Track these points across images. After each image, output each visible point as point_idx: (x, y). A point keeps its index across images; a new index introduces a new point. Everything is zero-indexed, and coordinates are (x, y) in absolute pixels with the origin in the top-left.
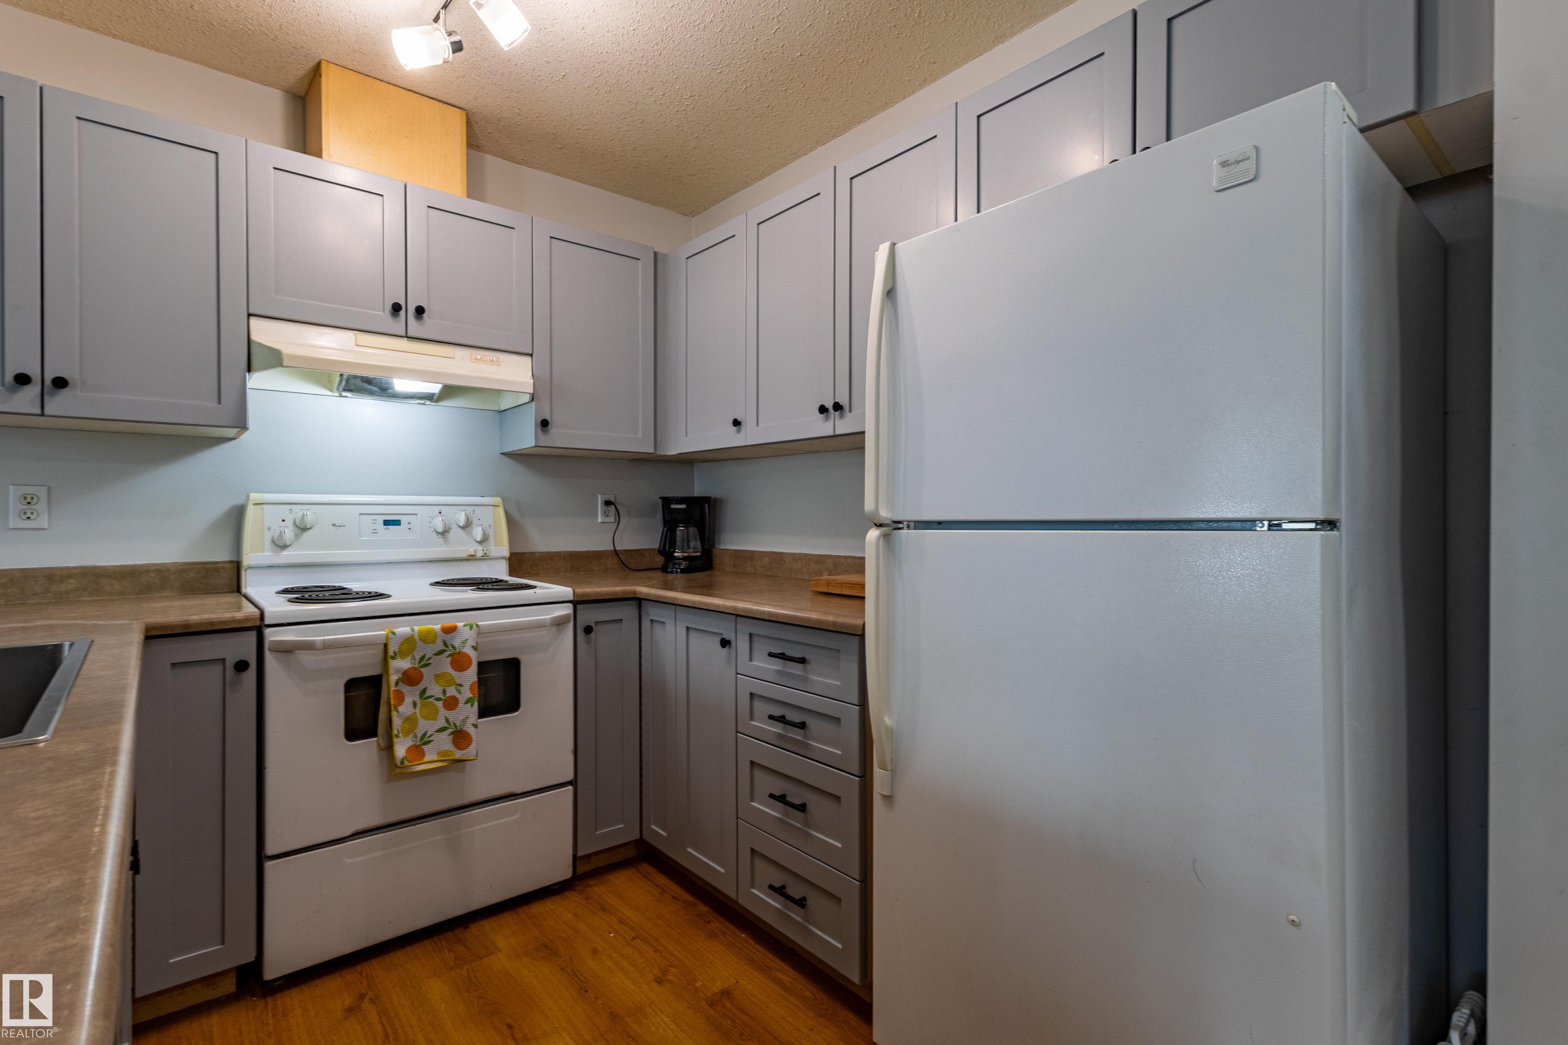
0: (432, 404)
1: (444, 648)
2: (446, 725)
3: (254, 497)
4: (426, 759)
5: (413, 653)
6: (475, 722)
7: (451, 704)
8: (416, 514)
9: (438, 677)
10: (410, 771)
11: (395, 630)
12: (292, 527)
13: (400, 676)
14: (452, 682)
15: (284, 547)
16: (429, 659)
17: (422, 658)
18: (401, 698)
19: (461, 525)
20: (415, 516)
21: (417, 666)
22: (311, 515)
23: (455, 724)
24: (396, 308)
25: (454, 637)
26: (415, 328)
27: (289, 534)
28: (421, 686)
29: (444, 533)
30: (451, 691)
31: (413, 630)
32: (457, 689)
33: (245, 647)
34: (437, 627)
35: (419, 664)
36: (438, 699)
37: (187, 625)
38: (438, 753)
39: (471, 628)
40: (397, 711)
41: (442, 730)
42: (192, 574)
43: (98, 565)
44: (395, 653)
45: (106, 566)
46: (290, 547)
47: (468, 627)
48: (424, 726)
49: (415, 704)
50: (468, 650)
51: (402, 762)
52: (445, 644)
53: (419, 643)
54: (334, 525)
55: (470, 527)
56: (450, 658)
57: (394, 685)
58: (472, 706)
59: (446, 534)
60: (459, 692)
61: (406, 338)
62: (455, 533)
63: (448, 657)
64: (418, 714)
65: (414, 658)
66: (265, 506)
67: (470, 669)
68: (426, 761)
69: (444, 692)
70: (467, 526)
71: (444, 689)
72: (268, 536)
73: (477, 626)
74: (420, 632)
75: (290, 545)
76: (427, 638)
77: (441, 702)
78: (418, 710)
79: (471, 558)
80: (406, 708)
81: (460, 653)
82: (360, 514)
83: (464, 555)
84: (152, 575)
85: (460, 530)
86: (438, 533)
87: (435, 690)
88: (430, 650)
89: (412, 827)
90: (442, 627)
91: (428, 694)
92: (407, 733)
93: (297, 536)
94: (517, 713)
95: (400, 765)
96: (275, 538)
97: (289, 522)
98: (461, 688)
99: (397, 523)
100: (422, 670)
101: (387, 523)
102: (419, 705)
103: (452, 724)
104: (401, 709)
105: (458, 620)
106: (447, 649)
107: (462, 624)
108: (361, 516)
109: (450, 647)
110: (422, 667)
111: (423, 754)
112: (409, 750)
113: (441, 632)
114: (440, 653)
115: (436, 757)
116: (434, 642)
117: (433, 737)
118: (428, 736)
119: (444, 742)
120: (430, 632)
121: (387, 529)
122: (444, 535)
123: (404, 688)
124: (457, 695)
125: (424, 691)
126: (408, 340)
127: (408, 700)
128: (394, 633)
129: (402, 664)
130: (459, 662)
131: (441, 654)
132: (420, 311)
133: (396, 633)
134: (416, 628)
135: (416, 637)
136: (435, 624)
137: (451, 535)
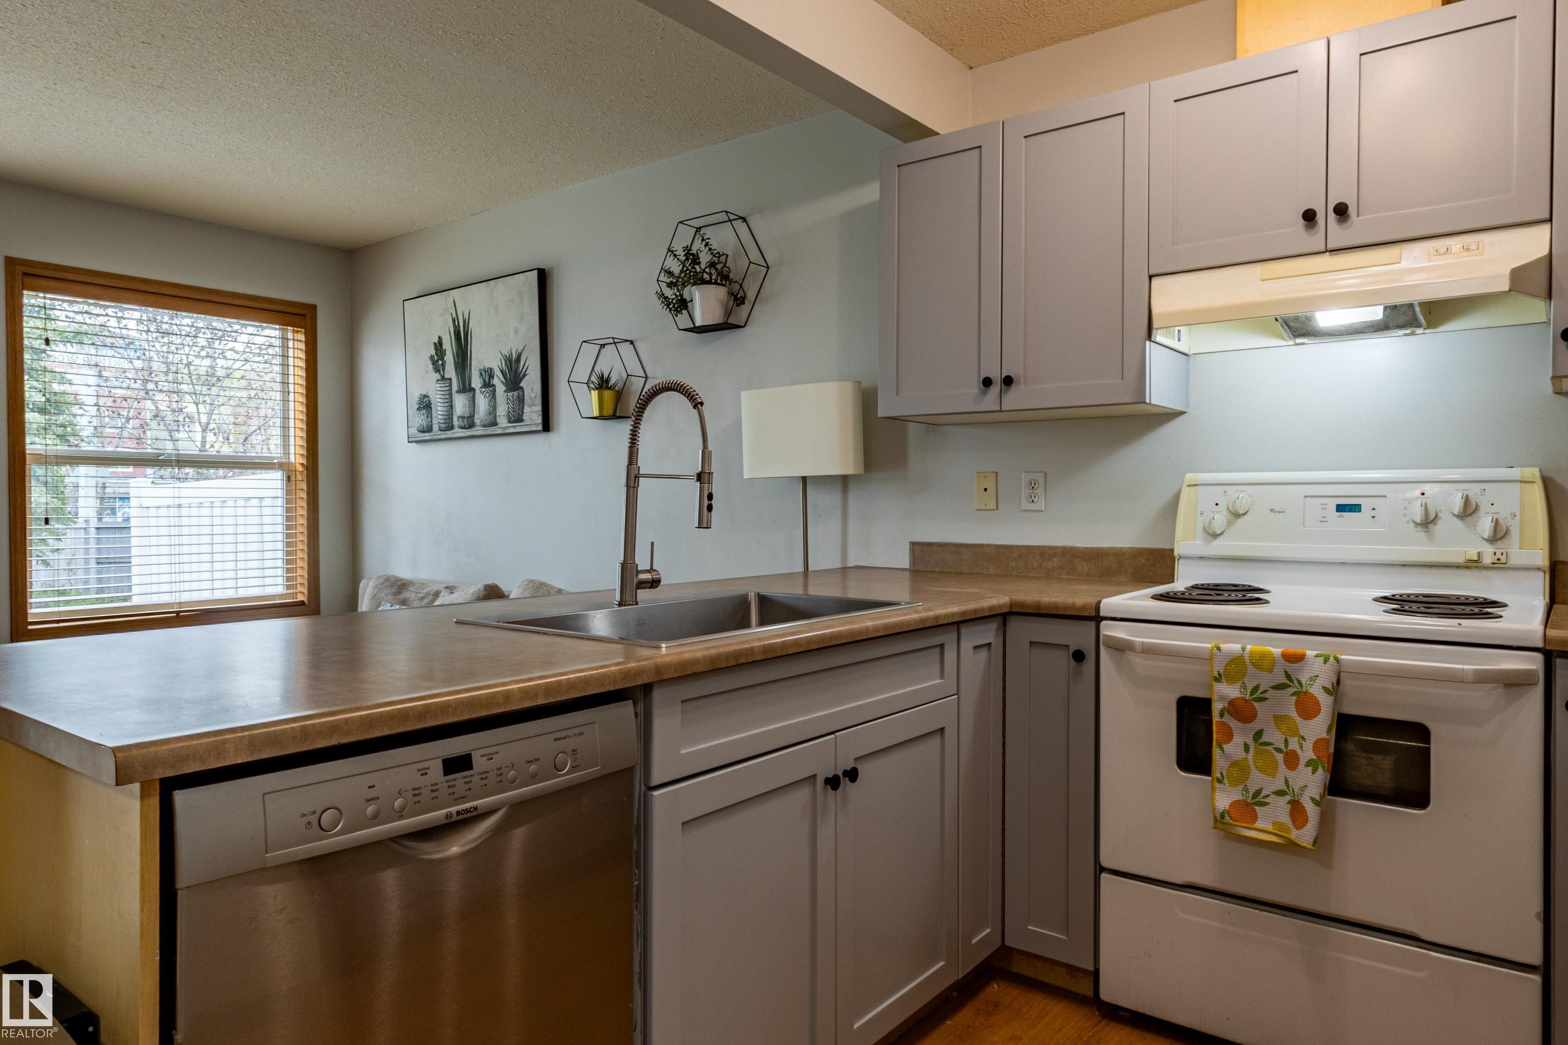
0: (1427, 331)
1: (1287, 681)
2: (1285, 788)
3: (1190, 477)
4: (1258, 824)
5: (1244, 680)
6: (1318, 797)
7: (1292, 760)
8: (1385, 496)
9: (1280, 720)
10: (1234, 831)
11: (1221, 646)
12: (1225, 513)
13: (1226, 705)
14: (1295, 732)
15: (1215, 536)
16: (1265, 692)
17: (1256, 688)
18: (1228, 736)
19: (1456, 513)
20: (1384, 499)
21: (1248, 697)
22: (1243, 498)
23: (1293, 791)
24: (1309, 217)
25: (1300, 670)
26: (1338, 235)
27: (1220, 521)
28: (1256, 725)
29: (1428, 522)
30: (1293, 745)
31: (1243, 649)
32: (1299, 743)
33: (1079, 635)
34: (1277, 651)
35: (1251, 695)
36: (1279, 750)
37: (1038, 606)
38: (1274, 823)
39: (1326, 660)
40: (1222, 749)
41: (1280, 793)
42: (1142, 561)
43: (1076, 545)
44: (1220, 674)
45: (1079, 548)
46: (1222, 536)
47: (1322, 658)
48: (1257, 780)
49: (1247, 748)
50: (1316, 690)
51: (1222, 816)
52: (1288, 676)
53: (1251, 669)
54: (1272, 510)
55: (1474, 515)
56: (1295, 698)
57: (1218, 715)
58: (1314, 772)
59: (1430, 526)
60: (1301, 747)
61: (1328, 253)
62: (1448, 524)
63: (1293, 695)
64: (1251, 763)
65: (1244, 686)
66: (1199, 487)
67: (1316, 719)
68: (1257, 827)
69: (1286, 742)
70: (1468, 511)
71: (1286, 738)
72: (1201, 522)
73: (1337, 660)
74: (1251, 653)
75: (1222, 534)
76: (1261, 662)
77: (1282, 755)
78: (1250, 756)
79: (1473, 565)
80: (1234, 748)
81: (1306, 693)
82: (1306, 497)
83: (1460, 560)
84: (1111, 558)
85: (1454, 518)
86: (1416, 524)
87: (1274, 736)
88: (1266, 680)
89: (1257, 911)
90: (1283, 652)
91: (1265, 738)
92: (1234, 782)
93: (1230, 524)
94: (1423, 812)
95: (1219, 819)
96: (1206, 526)
97: (1222, 507)
98: (1303, 742)
99: (1355, 508)
100: (1255, 704)
101: (1341, 508)
102: (1252, 750)
103: (1291, 789)
104: (1227, 747)
105: (1311, 649)
106: (1291, 684)
107: (1315, 653)
108: (1306, 498)
109: (1295, 681)
110: (1254, 701)
111: (1255, 818)
112: (1235, 804)
113: (1282, 659)
114: (1280, 687)
115: (1270, 828)
116: (1270, 671)
117: (1268, 798)
118: (1262, 795)
119: (1279, 810)
120: (1264, 656)
121: (1341, 516)
122: (1427, 527)
123: (1234, 724)
124: (1299, 751)
125: (1258, 735)
126: (1330, 255)
127: (1238, 740)
128: (1219, 649)
129: (1229, 691)
130: (1307, 707)
131: (1282, 689)
132: (1341, 211)
133: (1222, 649)
134: (1249, 647)
135: (1247, 658)
136: (1275, 647)
137: (1438, 528)
